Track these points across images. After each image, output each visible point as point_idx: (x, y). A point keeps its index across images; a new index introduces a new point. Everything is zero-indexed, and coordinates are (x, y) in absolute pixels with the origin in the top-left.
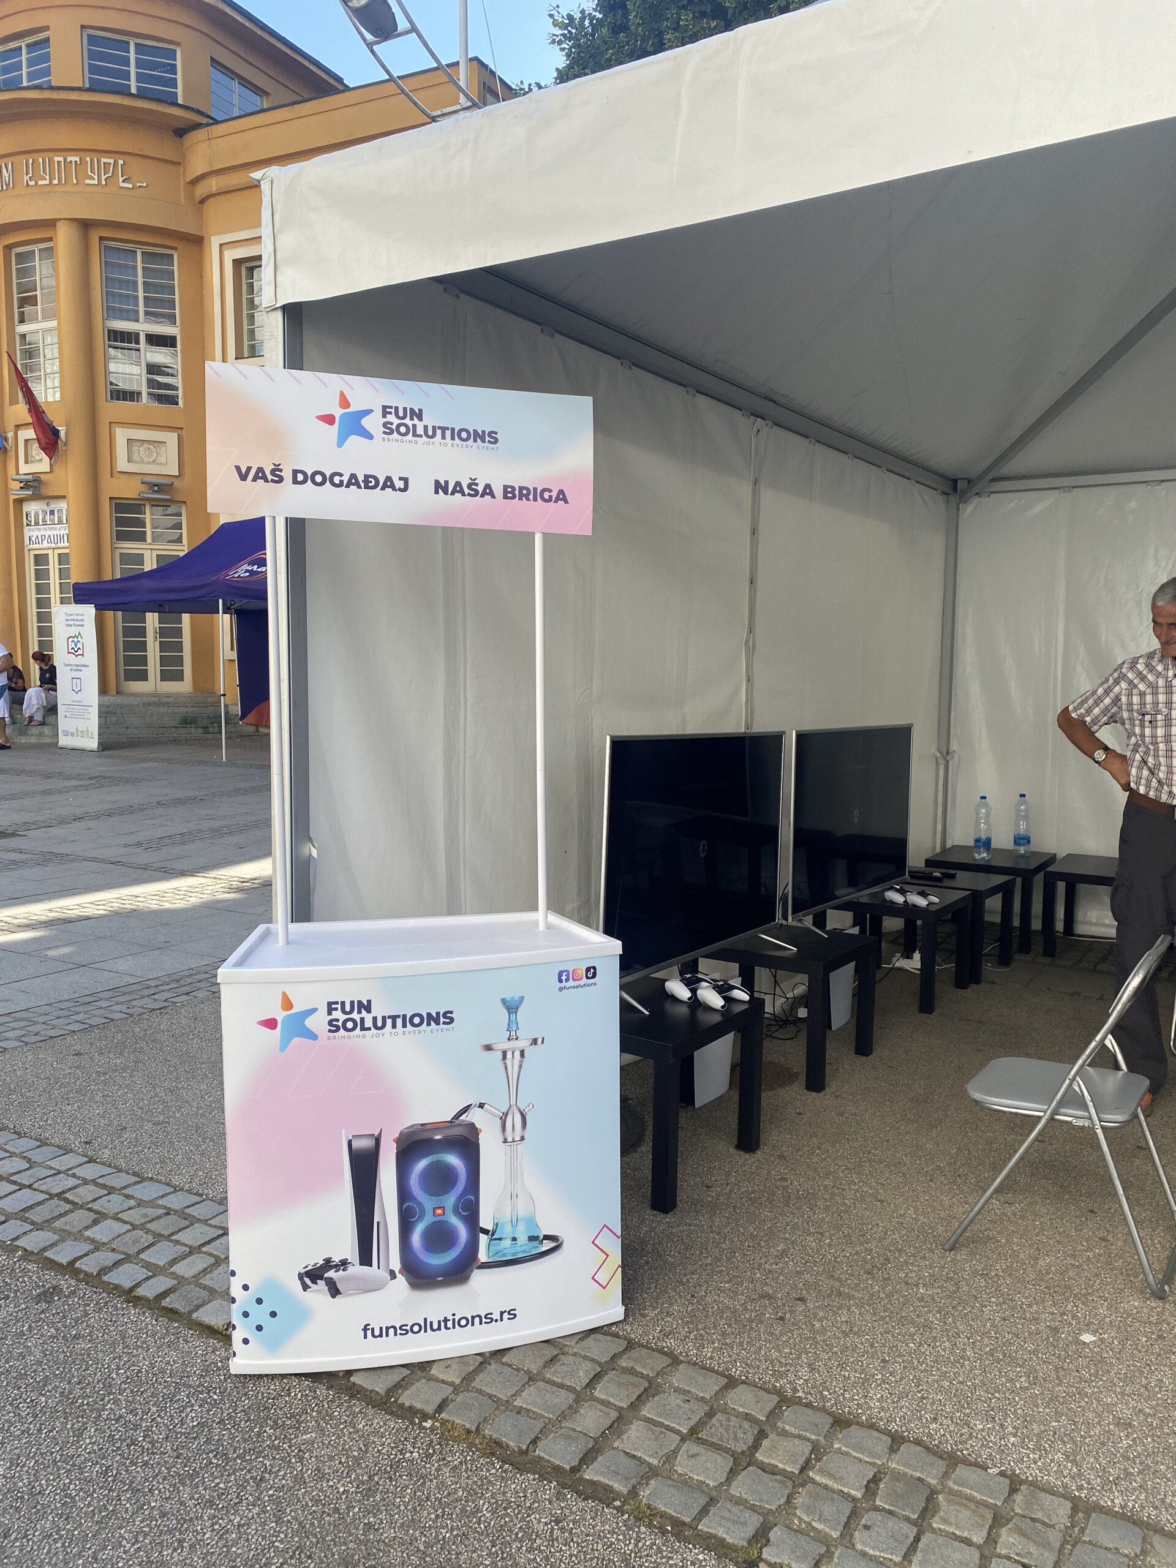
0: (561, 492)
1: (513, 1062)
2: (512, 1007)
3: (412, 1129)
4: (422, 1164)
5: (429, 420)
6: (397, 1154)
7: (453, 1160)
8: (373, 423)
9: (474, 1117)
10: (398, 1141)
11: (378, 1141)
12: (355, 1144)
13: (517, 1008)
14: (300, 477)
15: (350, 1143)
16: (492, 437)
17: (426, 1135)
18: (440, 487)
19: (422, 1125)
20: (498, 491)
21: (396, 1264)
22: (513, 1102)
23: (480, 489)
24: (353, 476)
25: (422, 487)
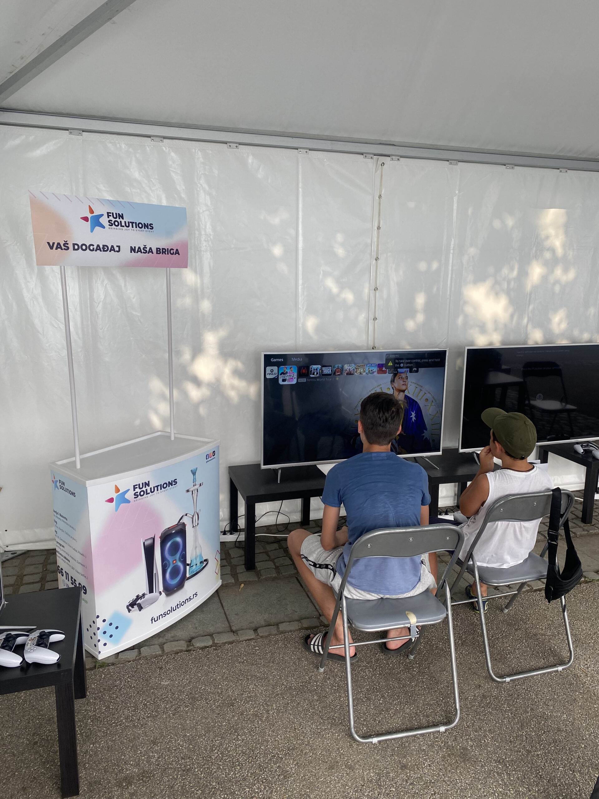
0: (177, 250)
1: (195, 495)
2: (194, 473)
3: (165, 531)
4: (169, 544)
6: (161, 542)
7: (179, 539)
8: (104, 220)
9: (185, 520)
10: (161, 538)
11: (154, 539)
12: (146, 544)
13: (195, 473)
15: (144, 543)
16: (151, 226)
17: (169, 532)
18: (133, 250)
19: (169, 528)
20: (154, 250)
21: (161, 588)
22: (195, 511)
23: (148, 250)
24: (98, 246)
25: (126, 250)
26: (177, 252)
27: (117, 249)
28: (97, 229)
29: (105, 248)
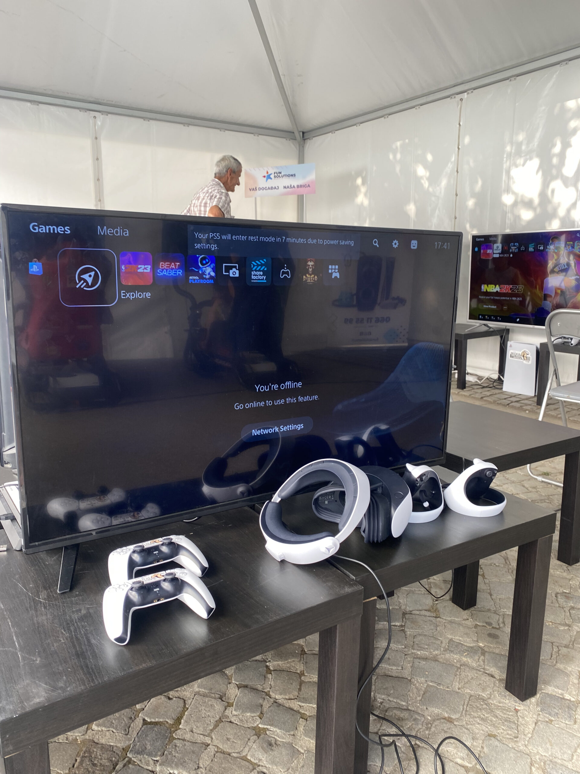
0: (309, 185)
5: (283, 174)
8: (272, 176)
14: (260, 189)
16: (295, 175)
18: (285, 187)
20: (296, 186)
23: (292, 186)
24: (269, 188)
25: (281, 188)
26: (309, 186)
27: (277, 188)
28: (269, 180)
29: (272, 188)
